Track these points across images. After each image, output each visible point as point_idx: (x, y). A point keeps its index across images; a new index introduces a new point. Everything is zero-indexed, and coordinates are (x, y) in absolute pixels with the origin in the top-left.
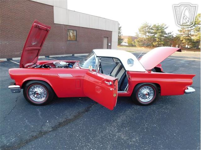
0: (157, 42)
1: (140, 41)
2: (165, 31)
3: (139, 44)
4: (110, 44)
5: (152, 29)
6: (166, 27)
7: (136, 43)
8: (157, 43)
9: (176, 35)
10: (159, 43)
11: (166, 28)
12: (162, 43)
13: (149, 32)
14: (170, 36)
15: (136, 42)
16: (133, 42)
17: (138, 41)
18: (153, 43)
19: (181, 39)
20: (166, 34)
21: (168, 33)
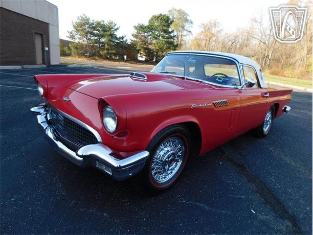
0: (106, 49)
1: (78, 47)
2: (115, 34)
3: (78, 52)
4: (47, 49)
5: (94, 28)
6: (116, 27)
7: (73, 50)
8: (105, 52)
9: (130, 41)
10: (110, 52)
11: (116, 30)
12: (114, 51)
13: (92, 33)
14: (123, 42)
15: (72, 48)
16: (66, 48)
17: (76, 48)
18: (101, 52)
19: (138, 48)
20: (117, 38)
21: (120, 38)
